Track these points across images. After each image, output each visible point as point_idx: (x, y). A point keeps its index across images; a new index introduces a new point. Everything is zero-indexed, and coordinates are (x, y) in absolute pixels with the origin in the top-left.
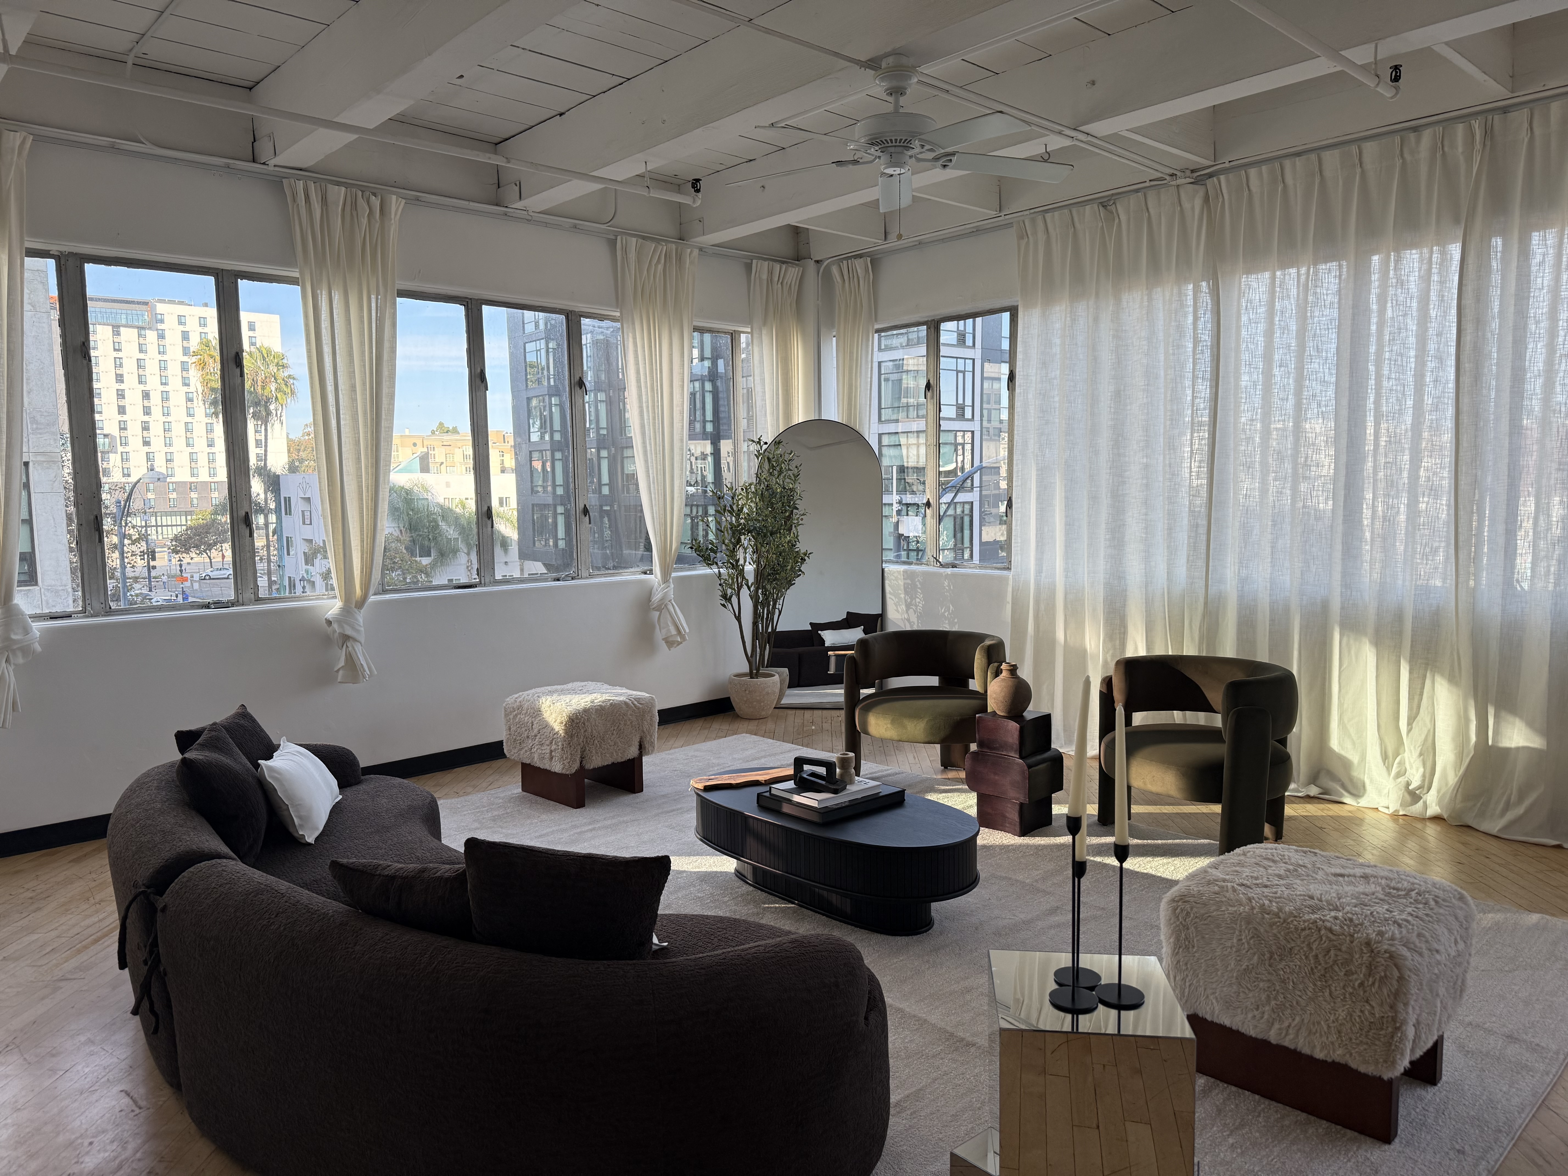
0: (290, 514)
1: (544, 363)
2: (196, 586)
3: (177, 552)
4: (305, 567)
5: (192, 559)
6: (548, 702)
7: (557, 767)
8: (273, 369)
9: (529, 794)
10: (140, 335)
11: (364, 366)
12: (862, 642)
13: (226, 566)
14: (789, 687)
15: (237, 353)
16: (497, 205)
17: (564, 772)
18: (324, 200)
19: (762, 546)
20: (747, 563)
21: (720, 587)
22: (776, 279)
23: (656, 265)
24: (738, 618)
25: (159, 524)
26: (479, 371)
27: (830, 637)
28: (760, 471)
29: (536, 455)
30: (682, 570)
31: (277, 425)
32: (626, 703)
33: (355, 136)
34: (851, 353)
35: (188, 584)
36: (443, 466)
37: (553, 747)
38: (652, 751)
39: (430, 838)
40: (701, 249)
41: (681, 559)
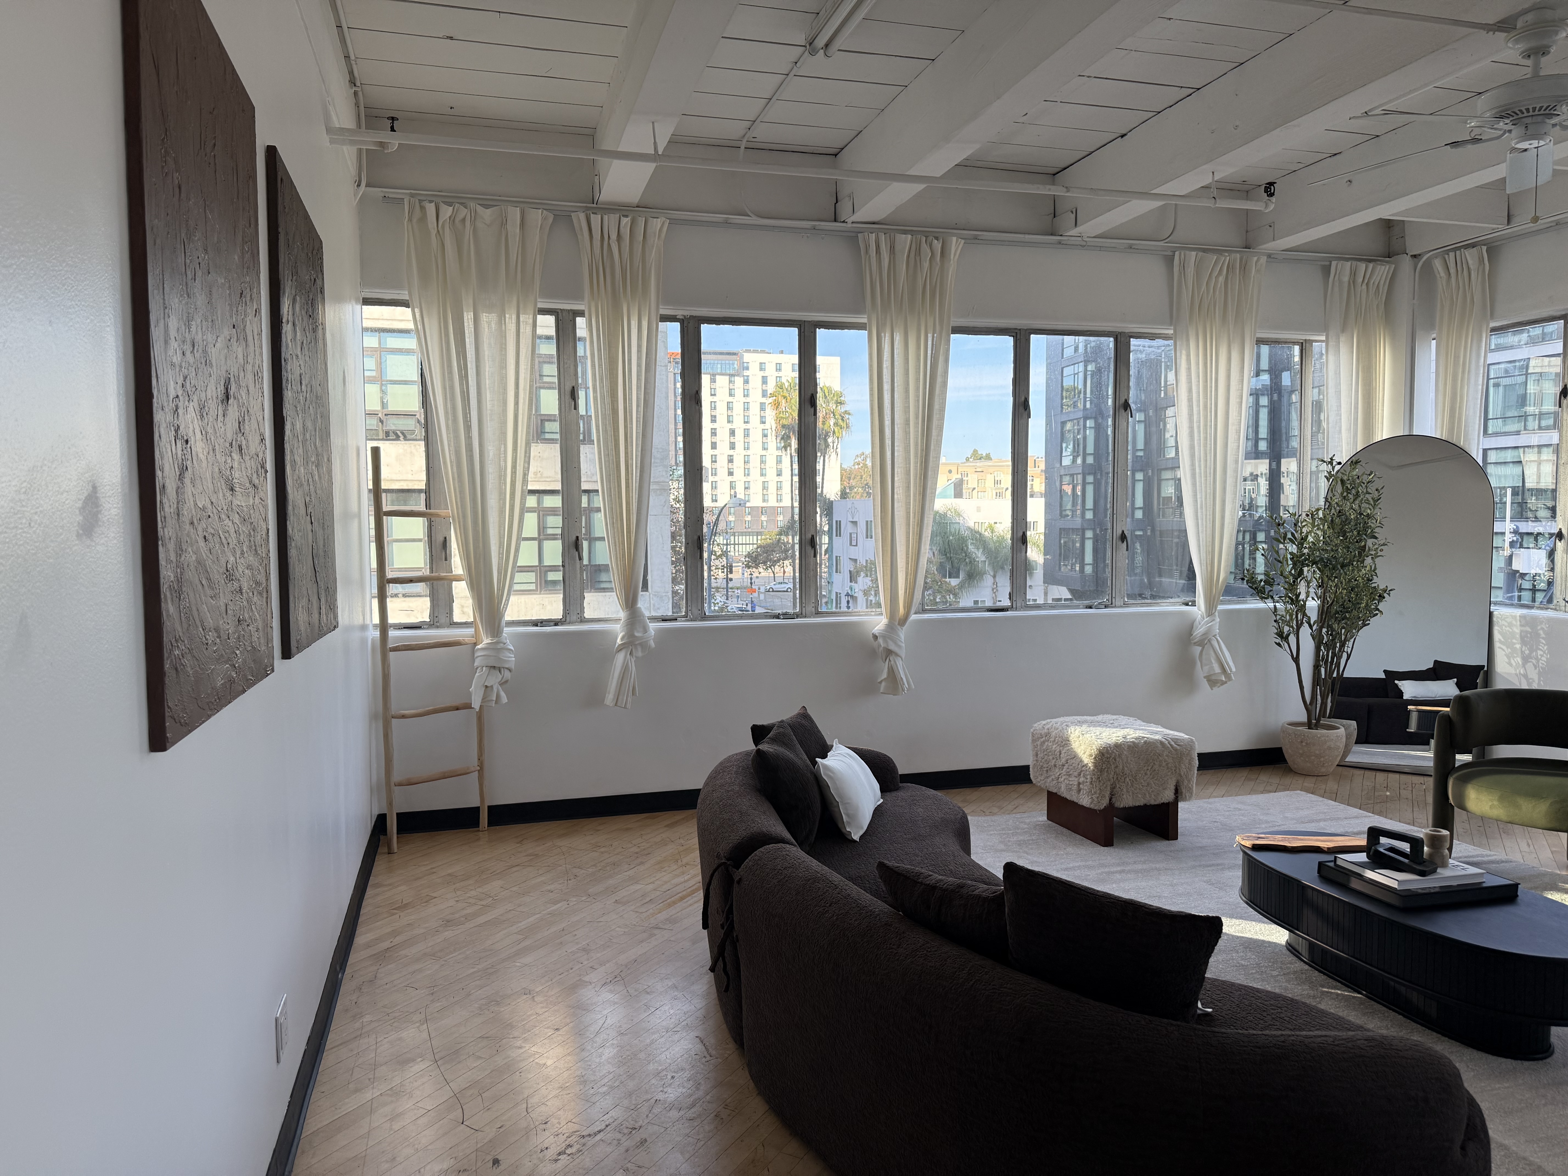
0: (840, 536)
1: (1081, 386)
2: (762, 597)
3: (748, 567)
4: (850, 584)
5: (760, 573)
6: (1077, 732)
7: (1085, 800)
8: (832, 406)
9: (1054, 824)
10: (730, 382)
11: (918, 401)
12: (1460, 700)
13: (786, 581)
14: (1356, 743)
15: (812, 395)
16: (1052, 235)
17: (1092, 806)
18: (892, 250)
19: (1329, 579)
20: (1310, 599)
21: (1275, 624)
22: (1361, 280)
23: (1217, 277)
24: (1296, 660)
25: (737, 542)
26: (1023, 399)
27: (1409, 689)
28: (1330, 494)
29: (1067, 479)
30: (1230, 602)
31: (833, 455)
32: (1161, 742)
33: (923, 186)
34: (1457, 357)
35: (756, 595)
36: (975, 492)
37: (1082, 780)
38: (1190, 798)
39: (962, 853)
40: (1269, 256)
41: (1229, 591)
